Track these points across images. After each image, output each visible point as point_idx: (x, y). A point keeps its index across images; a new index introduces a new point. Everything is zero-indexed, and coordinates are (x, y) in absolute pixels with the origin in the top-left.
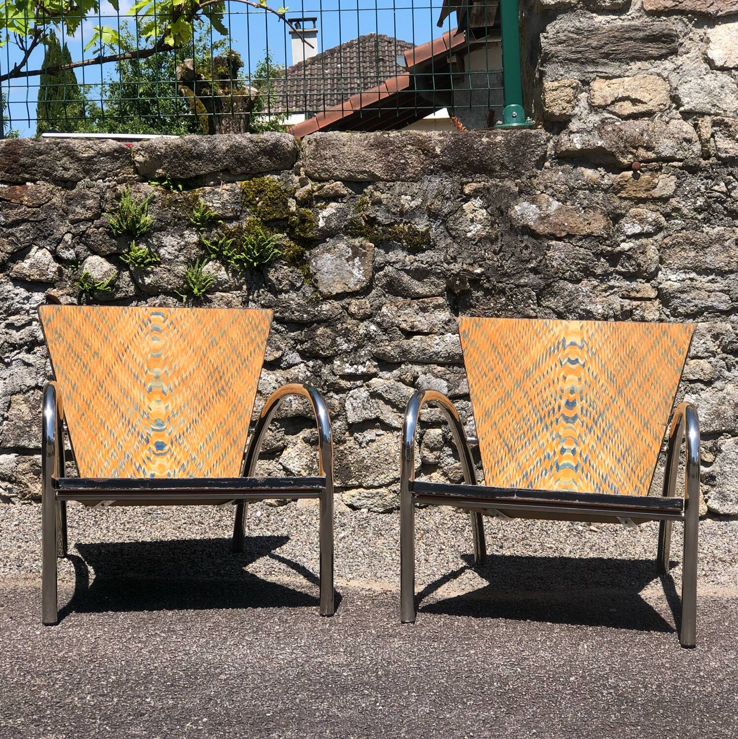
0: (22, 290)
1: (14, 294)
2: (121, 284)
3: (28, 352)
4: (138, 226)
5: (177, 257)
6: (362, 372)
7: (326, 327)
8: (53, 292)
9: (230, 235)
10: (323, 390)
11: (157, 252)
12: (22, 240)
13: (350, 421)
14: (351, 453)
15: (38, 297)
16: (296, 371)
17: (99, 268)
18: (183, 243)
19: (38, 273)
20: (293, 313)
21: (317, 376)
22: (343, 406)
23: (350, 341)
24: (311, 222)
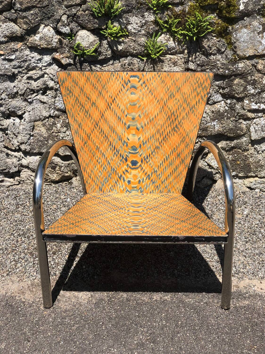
0: (36, 54)
1: (31, 57)
2: (102, 50)
3: (43, 94)
4: (112, 11)
5: (140, 31)
6: (263, 108)
7: (241, 79)
8: (57, 55)
9: (177, 16)
10: (236, 118)
11: (126, 28)
12: (33, 22)
13: (253, 139)
14: (252, 157)
15: (47, 58)
16: (219, 106)
17: (87, 39)
18: (144, 21)
19: (46, 43)
20: (219, 69)
21: (232, 110)
22: (248, 129)
23: (256, 88)
24: (234, 6)
